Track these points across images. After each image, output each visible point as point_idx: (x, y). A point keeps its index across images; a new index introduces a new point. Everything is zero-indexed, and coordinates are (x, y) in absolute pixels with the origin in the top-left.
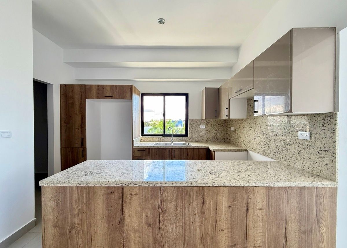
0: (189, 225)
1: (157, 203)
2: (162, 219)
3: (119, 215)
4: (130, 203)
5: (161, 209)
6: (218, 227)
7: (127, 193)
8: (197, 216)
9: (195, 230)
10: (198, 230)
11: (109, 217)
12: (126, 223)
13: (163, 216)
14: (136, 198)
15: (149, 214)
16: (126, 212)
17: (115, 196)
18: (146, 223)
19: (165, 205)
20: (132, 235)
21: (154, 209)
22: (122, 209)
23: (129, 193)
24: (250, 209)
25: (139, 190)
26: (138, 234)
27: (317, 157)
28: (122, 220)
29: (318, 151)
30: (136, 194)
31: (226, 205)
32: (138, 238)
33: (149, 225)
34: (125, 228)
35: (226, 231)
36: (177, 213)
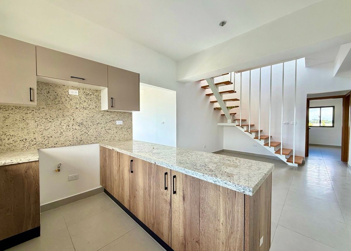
27: (126, 132)
29: (126, 129)
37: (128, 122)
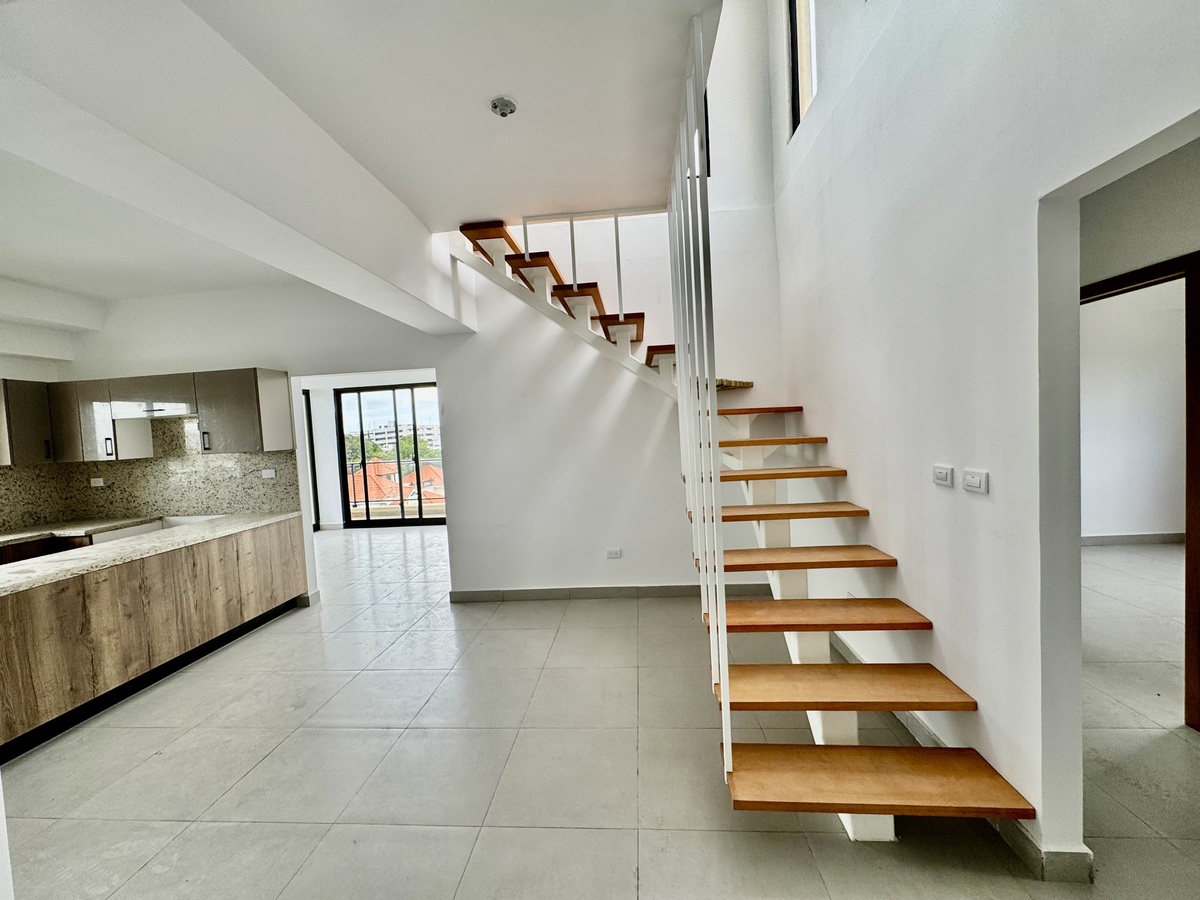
0: (181, 596)
1: (136, 583)
2: (146, 601)
3: (80, 619)
4: (97, 596)
5: (144, 588)
6: (213, 587)
7: (91, 585)
8: (188, 582)
9: (188, 599)
10: (191, 598)
11: (62, 629)
12: (94, 625)
13: (147, 596)
14: (105, 586)
15: (127, 601)
16: (92, 611)
17: (71, 592)
18: (125, 615)
19: (148, 583)
20: (105, 639)
21: (133, 592)
22: (85, 608)
23: (94, 582)
24: (241, 556)
25: (110, 572)
26: (115, 635)
27: (284, 493)
28: (86, 625)
29: (284, 487)
30: (105, 580)
31: (218, 559)
32: (114, 641)
33: (130, 616)
34: (93, 635)
35: (220, 588)
36: (164, 587)
37: (287, 471)
